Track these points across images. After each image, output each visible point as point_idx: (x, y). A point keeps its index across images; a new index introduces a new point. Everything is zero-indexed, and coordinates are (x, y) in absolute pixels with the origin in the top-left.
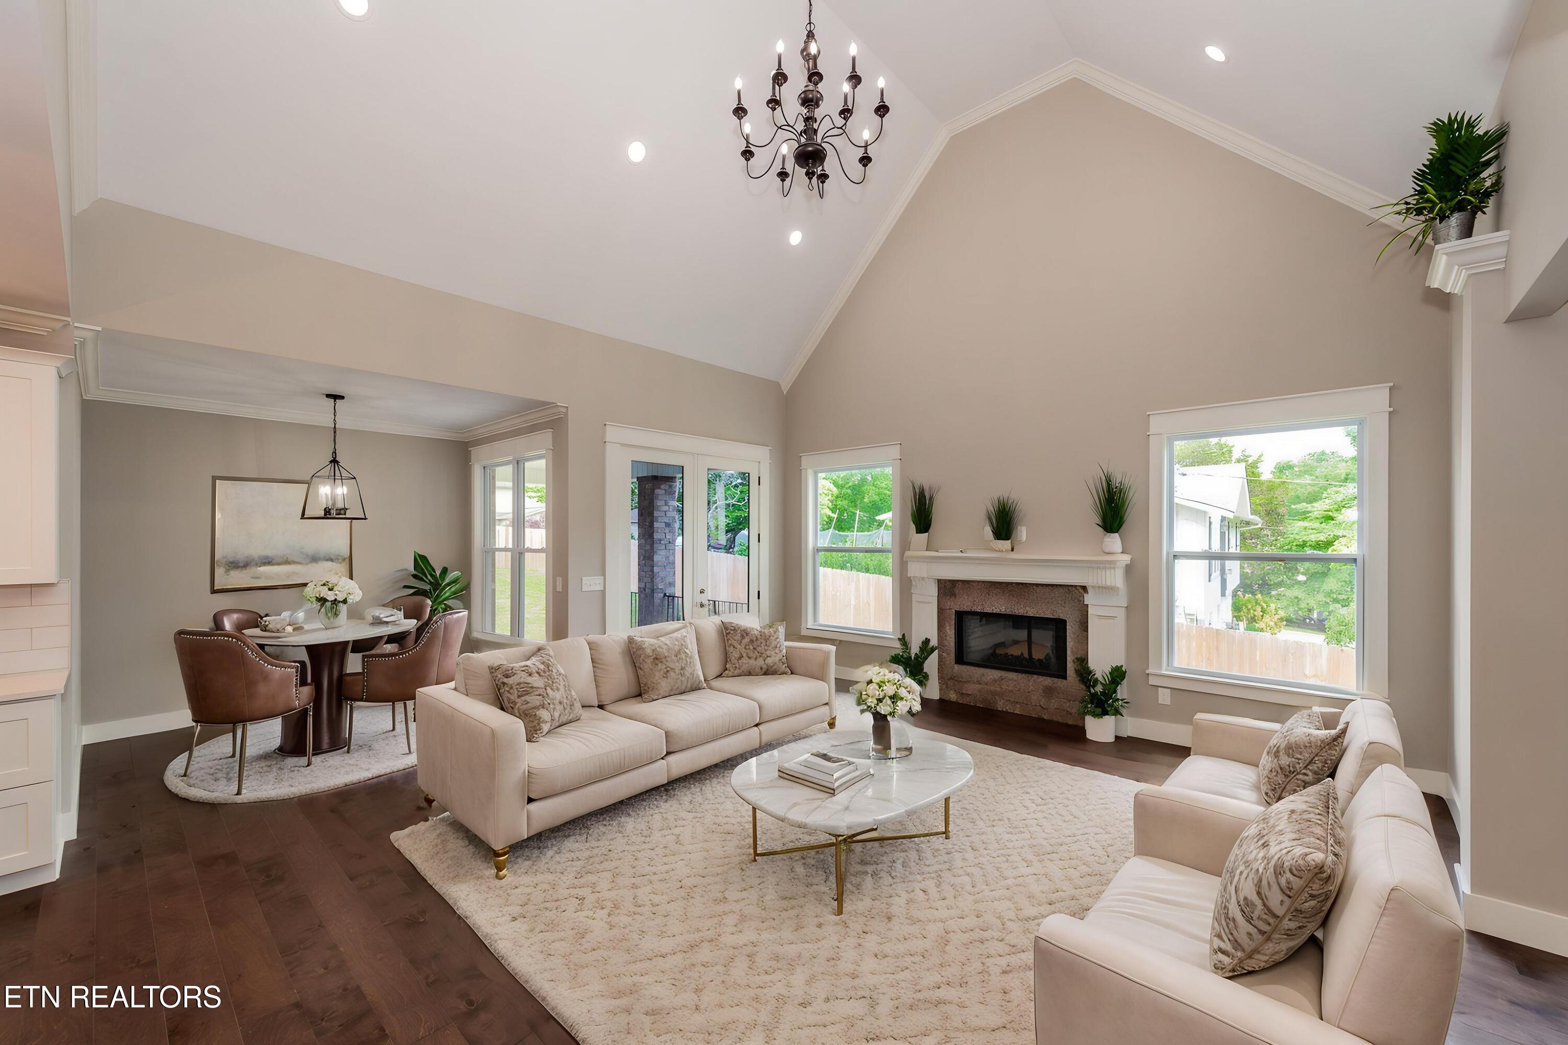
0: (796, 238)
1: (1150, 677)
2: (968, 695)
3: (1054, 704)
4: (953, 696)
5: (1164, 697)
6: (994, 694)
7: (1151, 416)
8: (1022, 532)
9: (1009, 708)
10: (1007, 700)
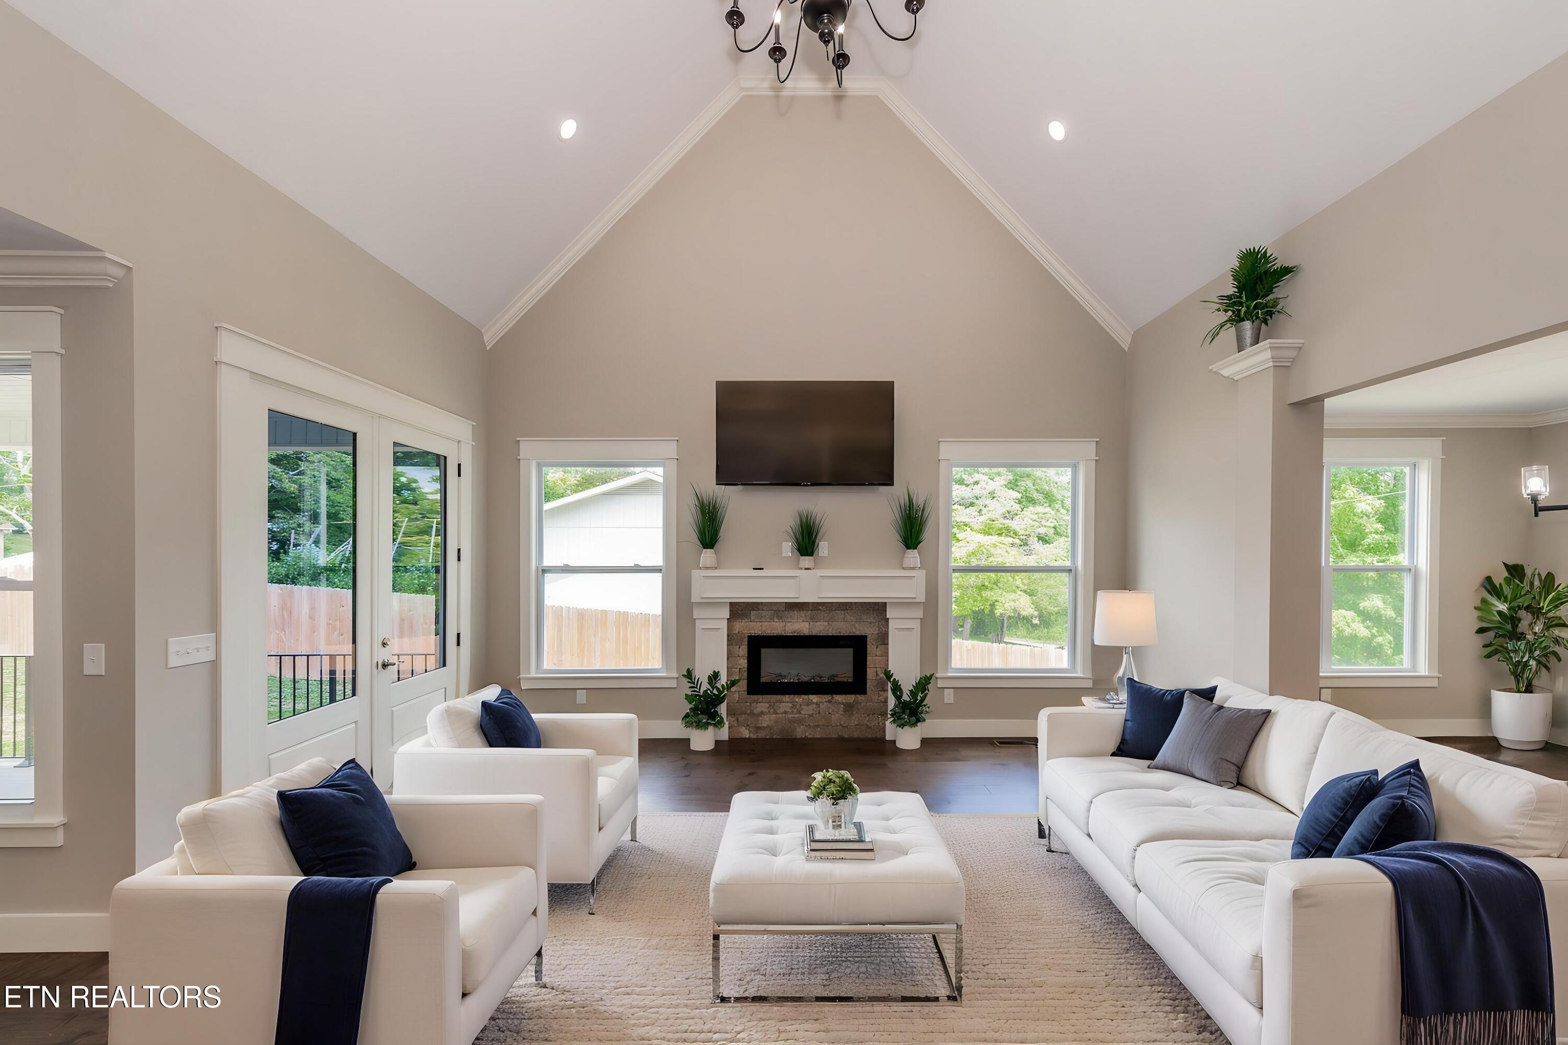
0: (568, 129)
1: (939, 680)
2: (764, 728)
3: (855, 720)
4: (745, 733)
5: (949, 697)
6: (792, 721)
7: (941, 443)
8: (823, 548)
9: (809, 734)
10: (806, 726)
